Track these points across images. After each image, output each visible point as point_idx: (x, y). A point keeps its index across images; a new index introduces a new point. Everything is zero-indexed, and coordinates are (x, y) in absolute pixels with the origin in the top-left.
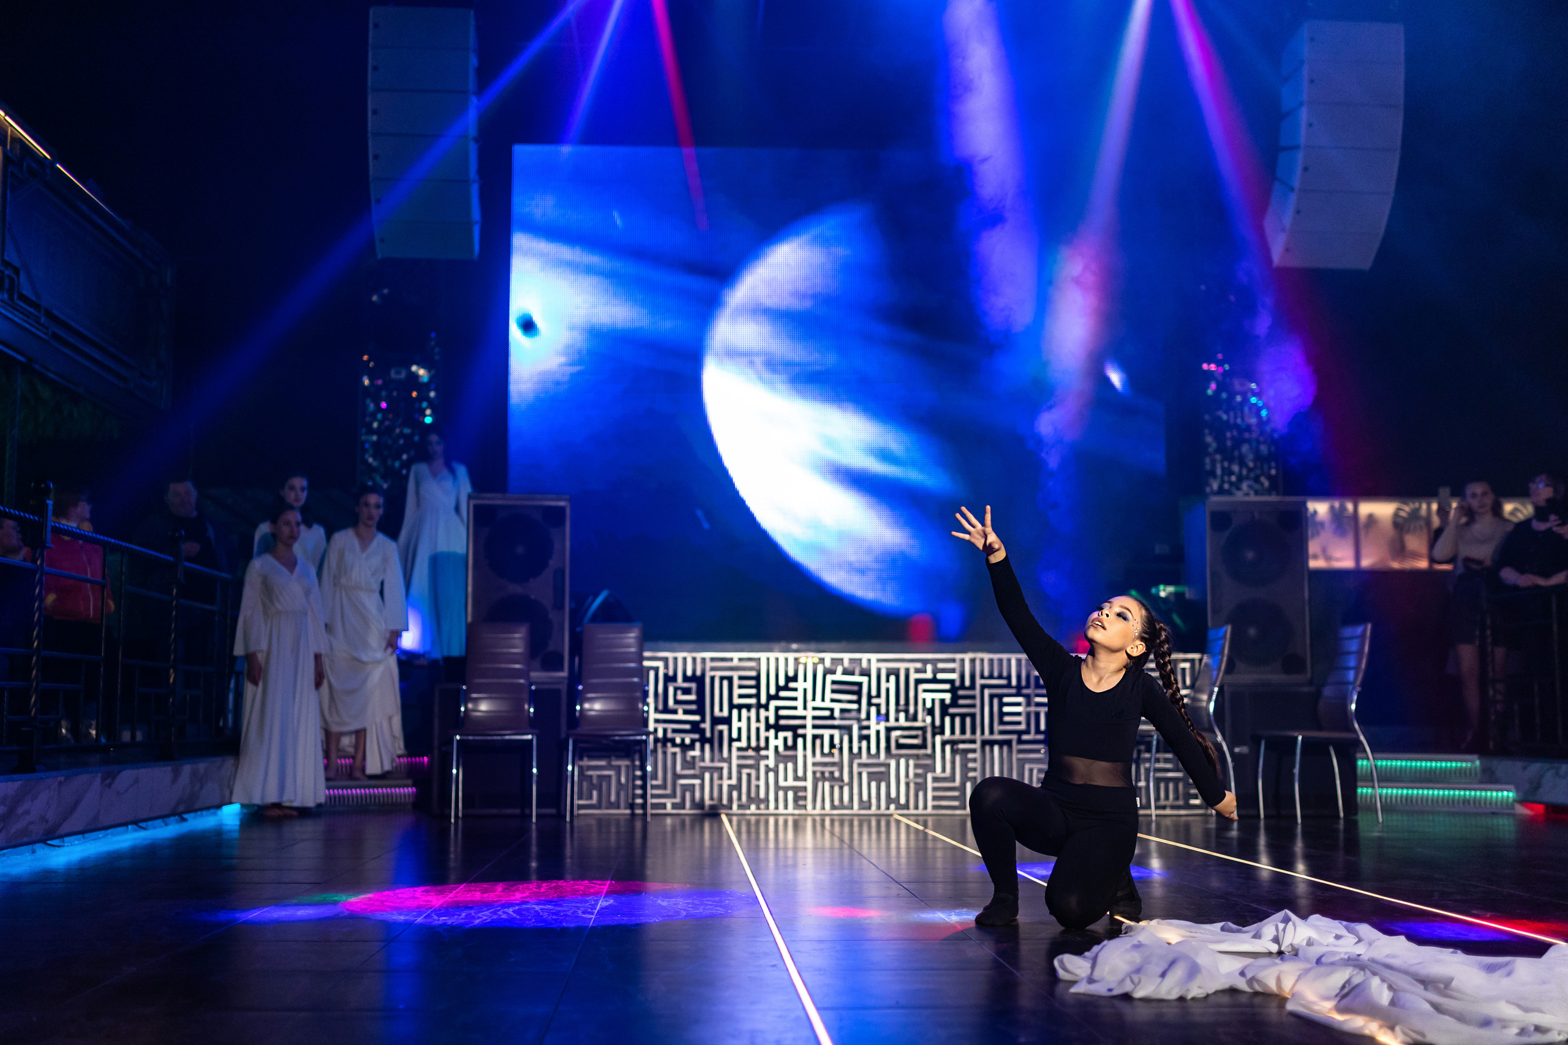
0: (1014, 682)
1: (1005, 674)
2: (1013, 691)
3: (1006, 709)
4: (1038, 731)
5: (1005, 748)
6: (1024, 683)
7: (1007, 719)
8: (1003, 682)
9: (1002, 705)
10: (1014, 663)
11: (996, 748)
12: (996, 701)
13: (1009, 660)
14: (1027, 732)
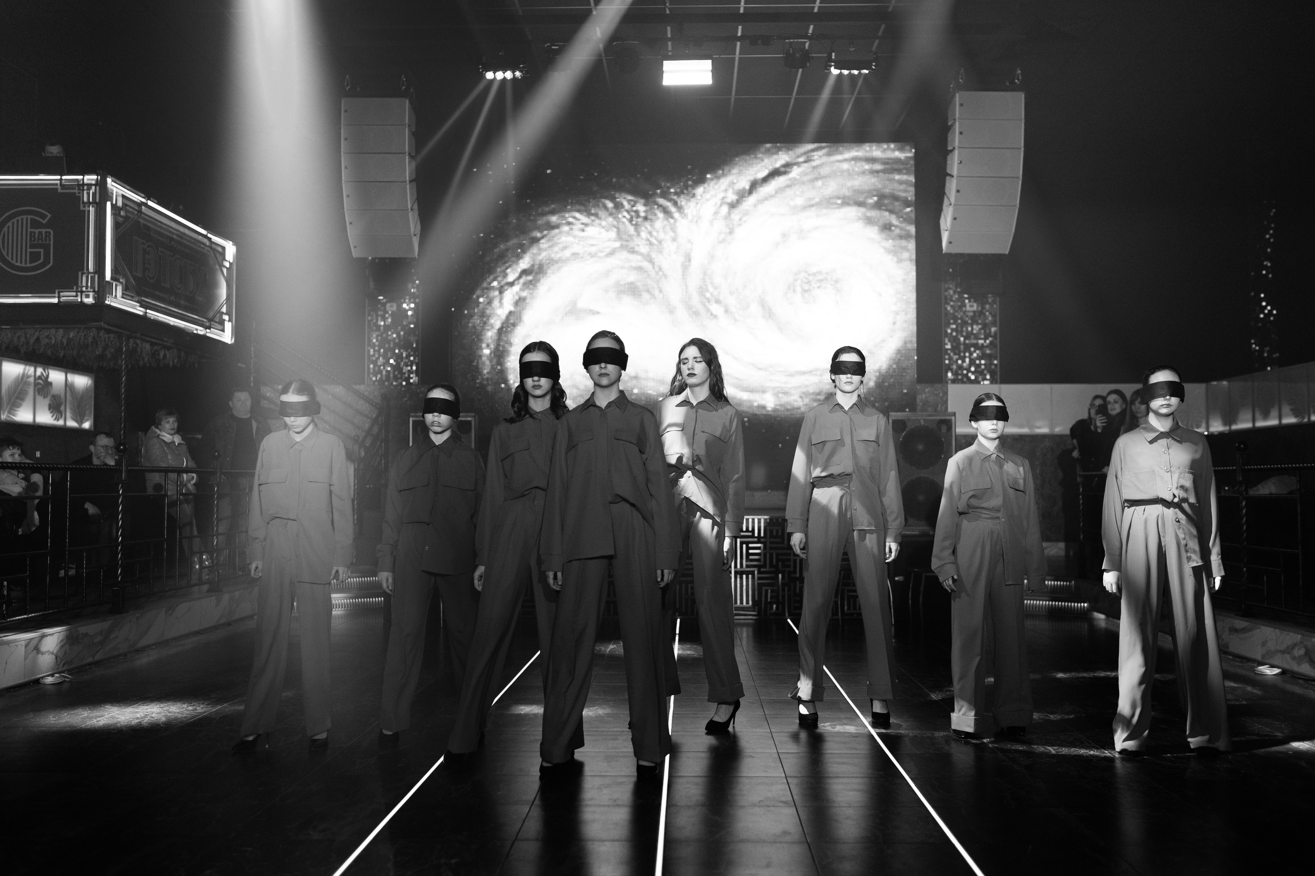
0: (756, 535)
1: (750, 529)
2: (756, 540)
3: (751, 551)
4: (771, 565)
5: (750, 576)
6: (762, 535)
7: (751, 557)
8: (750, 534)
9: (748, 548)
10: (756, 521)
11: (744, 576)
12: (744, 546)
13: (753, 520)
14: (764, 566)
